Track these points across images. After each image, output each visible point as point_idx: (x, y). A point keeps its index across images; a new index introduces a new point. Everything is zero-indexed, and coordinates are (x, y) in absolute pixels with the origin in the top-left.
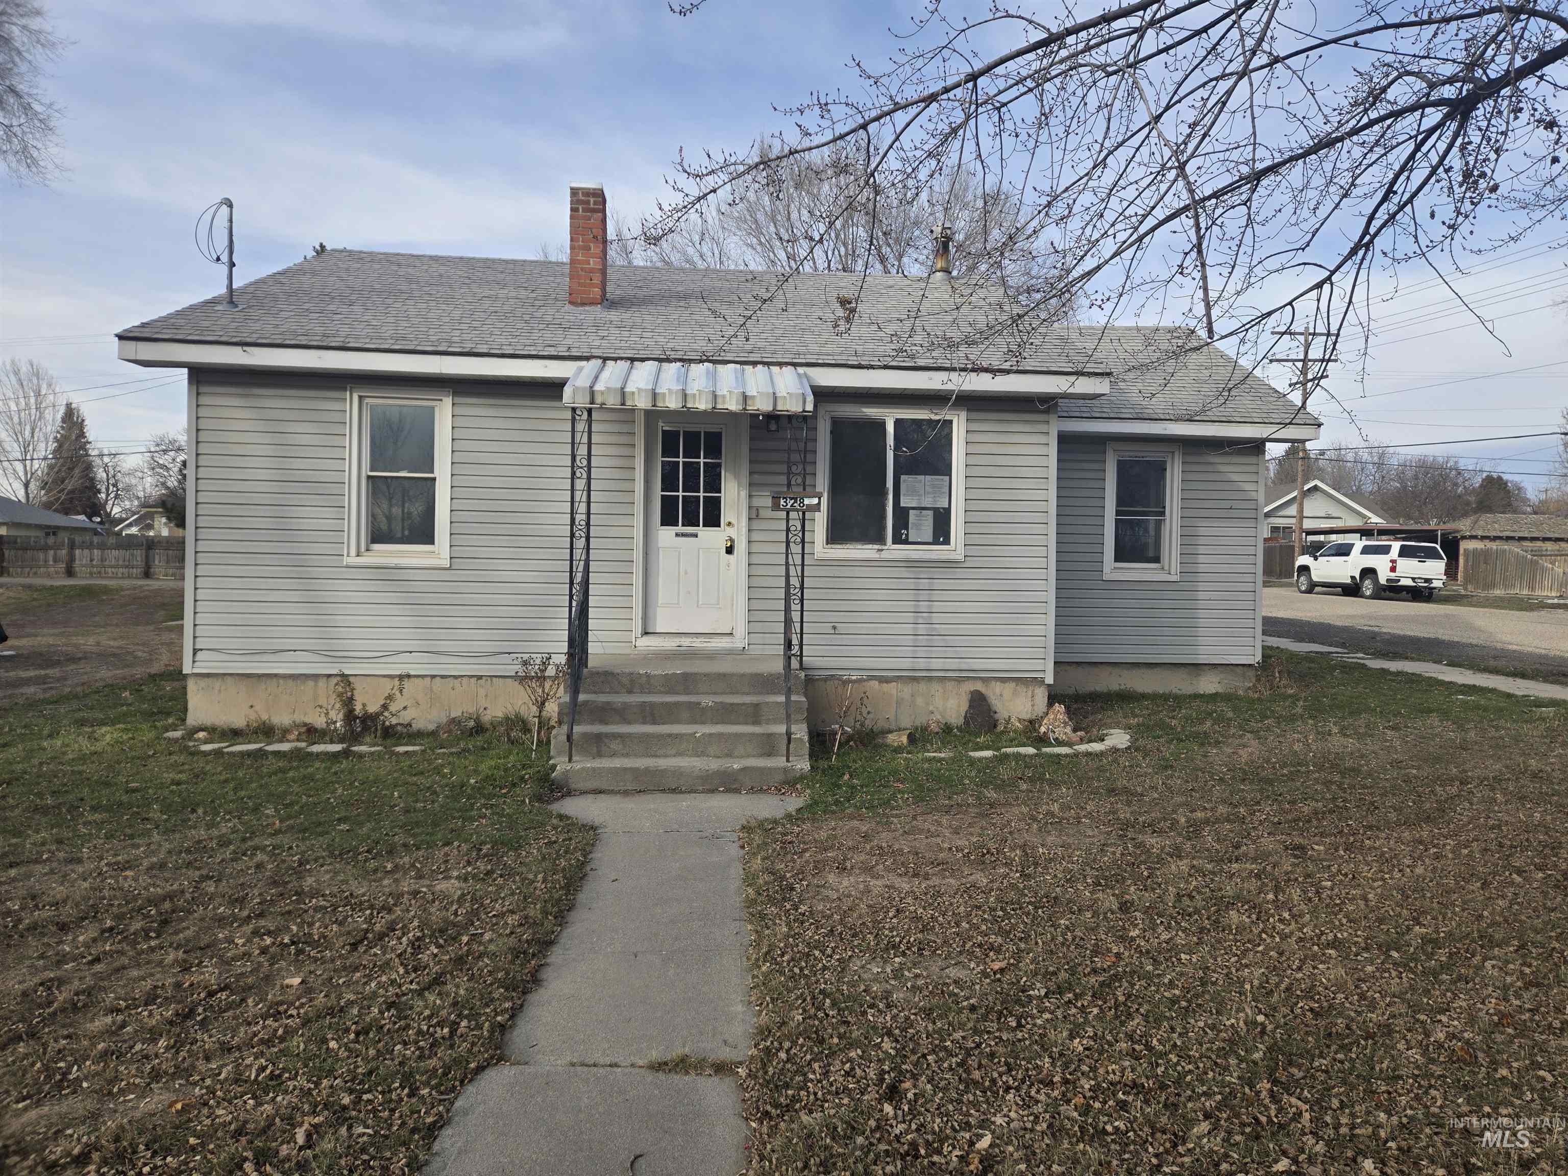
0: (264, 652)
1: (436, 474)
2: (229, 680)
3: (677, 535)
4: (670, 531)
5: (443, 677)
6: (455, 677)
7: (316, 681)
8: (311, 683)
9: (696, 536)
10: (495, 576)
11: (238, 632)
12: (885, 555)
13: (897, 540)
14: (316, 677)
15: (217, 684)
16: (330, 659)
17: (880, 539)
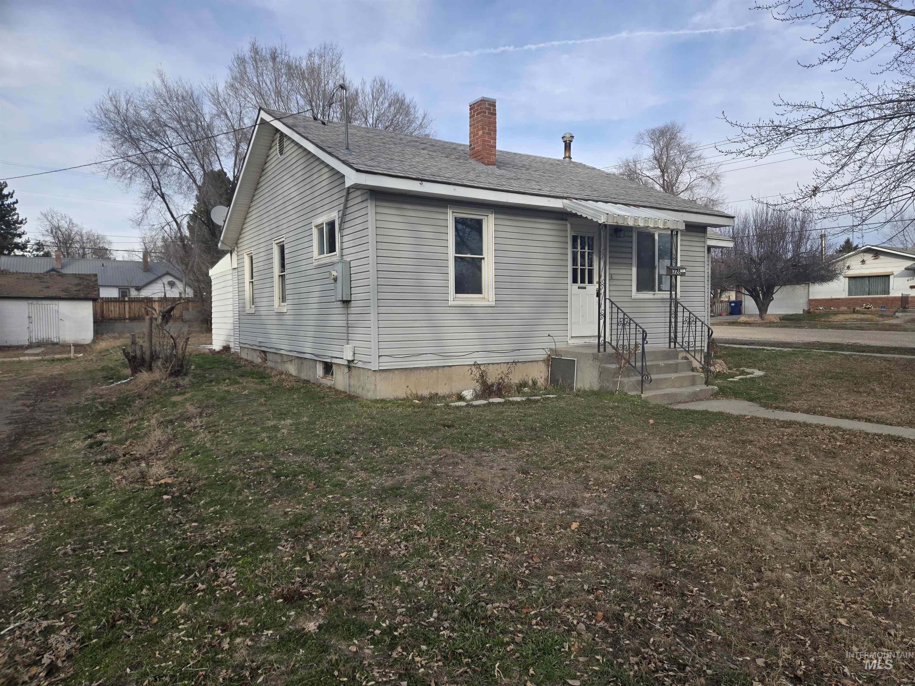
0: (413, 355)
1: (485, 255)
2: (396, 372)
3: (579, 288)
4: (575, 286)
5: (493, 364)
6: (498, 364)
7: (438, 370)
8: (435, 371)
9: (585, 288)
10: (511, 310)
11: (399, 345)
12: (656, 297)
13: (660, 290)
14: (437, 368)
15: (391, 375)
16: (442, 358)
17: (653, 289)
